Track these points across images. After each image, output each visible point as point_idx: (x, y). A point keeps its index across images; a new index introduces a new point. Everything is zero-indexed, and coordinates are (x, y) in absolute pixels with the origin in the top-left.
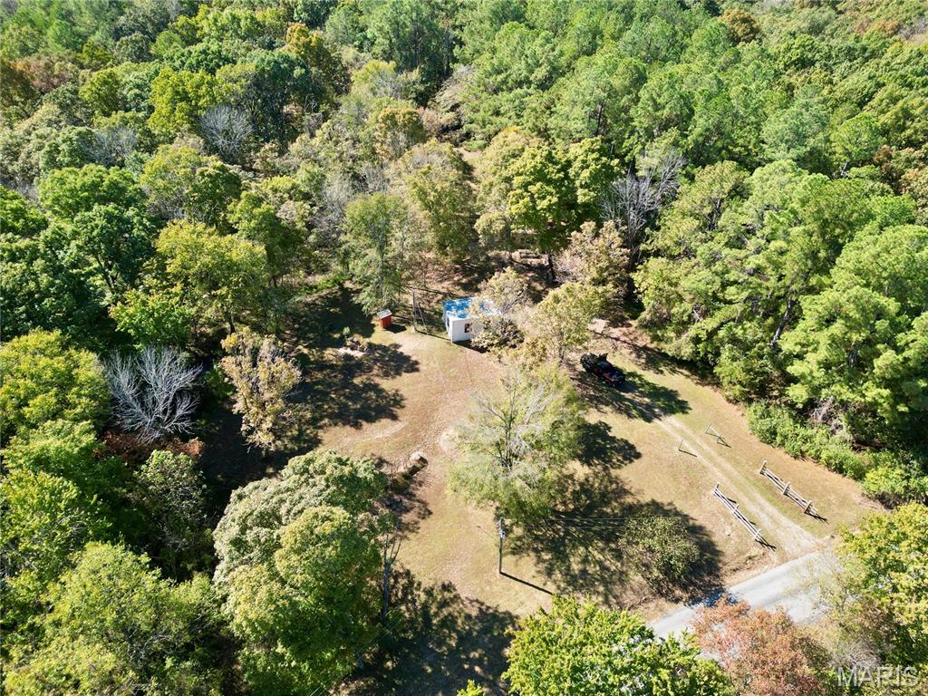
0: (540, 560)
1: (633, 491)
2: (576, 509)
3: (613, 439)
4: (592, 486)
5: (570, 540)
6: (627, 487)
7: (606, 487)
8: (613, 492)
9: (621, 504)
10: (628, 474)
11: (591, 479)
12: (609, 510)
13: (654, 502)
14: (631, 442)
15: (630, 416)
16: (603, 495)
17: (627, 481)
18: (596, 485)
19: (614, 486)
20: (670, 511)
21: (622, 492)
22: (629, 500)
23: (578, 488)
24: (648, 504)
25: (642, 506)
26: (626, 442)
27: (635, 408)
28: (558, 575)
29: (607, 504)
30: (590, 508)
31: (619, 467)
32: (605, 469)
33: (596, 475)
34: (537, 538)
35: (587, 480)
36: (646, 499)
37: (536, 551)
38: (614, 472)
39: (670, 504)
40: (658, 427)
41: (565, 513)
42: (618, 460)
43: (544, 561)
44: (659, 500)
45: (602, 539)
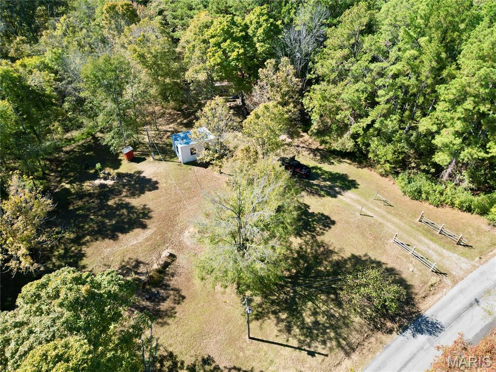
0: (279, 321)
1: (336, 250)
2: (298, 272)
3: (313, 214)
4: (306, 252)
5: (299, 299)
6: (331, 248)
7: (316, 251)
8: (322, 253)
9: (330, 262)
10: (329, 237)
11: (304, 247)
12: (323, 269)
13: (353, 256)
14: (326, 214)
15: (320, 195)
16: (316, 257)
17: (330, 244)
18: (309, 250)
19: (322, 249)
20: (367, 260)
21: (329, 252)
22: (335, 258)
23: (296, 255)
24: (349, 259)
25: (345, 260)
26: (322, 215)
27: (322, 190)
28: (296, 330)
29: (320, 264)
30: (308, 269)
31: (323, 234)
32: (313, 237)
33: (307, 243)
34: (273, 303)
35: (301, 248)
36: (347, 255)
37: (274, 313)
38: (319, 239)
39: (366, 255)
40: (341, 201)
41: (290, 277)
42: (321, 229)
43: (283, 321)
44: (357, 254)
45: (323, 292)
